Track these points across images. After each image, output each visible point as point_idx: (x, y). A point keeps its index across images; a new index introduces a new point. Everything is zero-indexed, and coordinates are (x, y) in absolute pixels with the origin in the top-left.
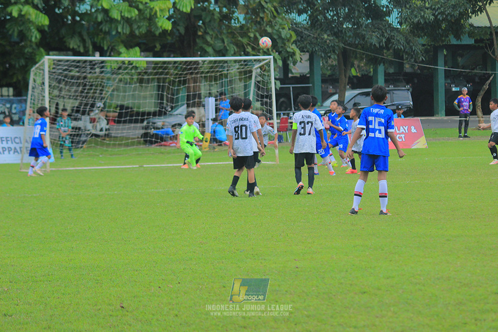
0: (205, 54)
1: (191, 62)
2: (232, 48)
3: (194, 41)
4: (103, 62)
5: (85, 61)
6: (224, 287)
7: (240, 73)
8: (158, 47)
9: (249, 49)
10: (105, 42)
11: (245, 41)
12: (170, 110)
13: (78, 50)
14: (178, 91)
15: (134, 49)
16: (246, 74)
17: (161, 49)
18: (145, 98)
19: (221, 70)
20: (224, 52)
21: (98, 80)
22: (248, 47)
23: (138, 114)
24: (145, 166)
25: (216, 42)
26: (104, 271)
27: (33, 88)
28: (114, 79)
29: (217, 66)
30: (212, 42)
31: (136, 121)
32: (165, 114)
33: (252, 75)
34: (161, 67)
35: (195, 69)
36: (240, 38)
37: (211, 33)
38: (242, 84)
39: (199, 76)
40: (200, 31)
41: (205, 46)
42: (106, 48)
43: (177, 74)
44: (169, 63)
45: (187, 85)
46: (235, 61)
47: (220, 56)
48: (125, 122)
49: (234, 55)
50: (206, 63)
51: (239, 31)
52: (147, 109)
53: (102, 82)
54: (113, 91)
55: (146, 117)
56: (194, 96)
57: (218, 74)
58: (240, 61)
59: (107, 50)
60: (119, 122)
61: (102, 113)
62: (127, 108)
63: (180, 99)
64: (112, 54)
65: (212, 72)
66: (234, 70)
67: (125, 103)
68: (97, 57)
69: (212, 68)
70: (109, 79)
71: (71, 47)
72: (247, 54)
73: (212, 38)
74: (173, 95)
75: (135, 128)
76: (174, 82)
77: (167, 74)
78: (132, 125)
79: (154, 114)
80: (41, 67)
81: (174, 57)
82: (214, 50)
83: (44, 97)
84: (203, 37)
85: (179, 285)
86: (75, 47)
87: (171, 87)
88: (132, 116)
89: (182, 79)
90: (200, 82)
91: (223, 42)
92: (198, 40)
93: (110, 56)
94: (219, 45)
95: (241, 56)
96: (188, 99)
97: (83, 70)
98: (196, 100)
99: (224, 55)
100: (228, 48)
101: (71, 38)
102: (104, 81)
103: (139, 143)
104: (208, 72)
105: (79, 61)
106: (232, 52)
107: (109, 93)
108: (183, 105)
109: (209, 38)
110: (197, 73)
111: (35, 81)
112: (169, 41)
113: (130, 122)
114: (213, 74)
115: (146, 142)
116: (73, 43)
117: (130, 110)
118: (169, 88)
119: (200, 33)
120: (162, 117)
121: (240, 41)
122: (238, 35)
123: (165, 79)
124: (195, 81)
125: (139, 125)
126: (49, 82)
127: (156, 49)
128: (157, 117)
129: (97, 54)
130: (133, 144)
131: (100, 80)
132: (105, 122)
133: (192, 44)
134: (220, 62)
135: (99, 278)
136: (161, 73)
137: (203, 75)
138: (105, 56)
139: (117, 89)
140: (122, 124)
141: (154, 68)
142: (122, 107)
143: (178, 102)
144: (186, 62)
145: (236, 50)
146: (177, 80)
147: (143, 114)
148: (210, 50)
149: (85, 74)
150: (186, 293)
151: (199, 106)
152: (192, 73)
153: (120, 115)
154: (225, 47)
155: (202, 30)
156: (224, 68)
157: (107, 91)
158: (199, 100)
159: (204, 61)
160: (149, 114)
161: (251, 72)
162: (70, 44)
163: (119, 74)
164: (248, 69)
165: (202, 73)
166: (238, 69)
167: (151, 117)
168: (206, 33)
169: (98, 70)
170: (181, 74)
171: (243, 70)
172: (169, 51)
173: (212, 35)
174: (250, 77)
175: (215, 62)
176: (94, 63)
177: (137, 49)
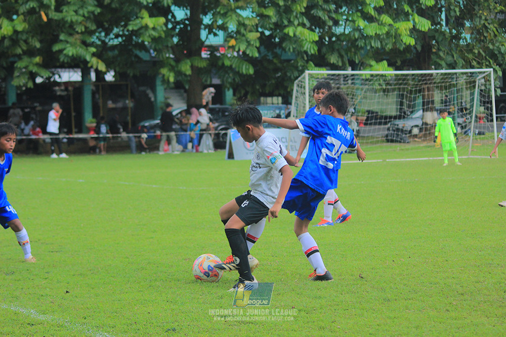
0: (438, 67)
1: (425, 74)
2: (461, 62)
3: (429, 58)
4: (353, 75)
5: (339, 75)
6: (447, 261)
7: (466, 83)
8: (399, 63)
9: (474, 63)
10: (356, 57)
11: (470, 56)
12: (409, 114)
13: (337, 64)
14: (415, 99)
15: (382, 62)
16: (471, 84)
17: (401, 64)
18: (388, 104)
19: (450, 81)
20: (454, 65)
21: (349, 90)
22: (474, 61)
23: (381, 117)
24: (387, 160)
25: (447, 57)
26: (349, 247)
27: (296, 97)
28: (362, 89)
29: (447, 78)
30: (444, 57)
31: (380, 124)
32: (404, 117)
33: (475, 85)
34: (400, 79)
35: (429, 80)
36: (466, 54)
37: (443, 49)
38: (468, 92)
39: (431, 86)
40: (434, 48)
41: (438, 60)
42: (357, 62)
43: (414, 84)
44: (407, 75)
45: (422, 94)
46: (463, 73)
47: (450, 69)
48: (371, 124)
49: (462, 68)
50: (439, 75)
51: (465, 48)
52: (388, 113)
53: (352, 91)
54: (361, 99)
55: (388, 120)
56: (428, 103)
57: (448, 84)
58: (466, 73)
59: (358, 64)
60: (366, 124)
61: (353, 117)
62: (373, 113)
63: (416, 104)
64: (362, 68)
65: (443, 82)
66: (462, 81)
67: (371, 109)
68: (349, 72)
69: (442, 79)
70: (357, 89)
71: (332, 62)
72: (472, 67)
73: (444, 54)
74: (411, 101)
75: (379, 129)
76: (411, 91)
77: (406, 84)
78: (377, 127)
79: (395, 118)
80: (303, 80)
81: (412, 70)
82: (447, 64)
83: (305, 104)
84: (436, 53)
85: (409, 259)
86: (335, 62)
87: (409, 95)
88: (376, 119)
89: (418, 88)
90: (433, 91)
91: (453, 57)
92: (432, 56)
93: (360, 70)
94: (449, 59)
95: (467, 68)
96: (423, 105)
97: (337, 82)
98: (430, 106)
99: (454, 68)
100: (457, 62)
101: (331, 55)
102: (354, 91)
103: (383, 141)
104: (439, 83)
105: (333, 75)
106: (461, 65)
107: (358, 100)
108: (419, 110)
109: (441, 54)
110: (430, 83)
111: (297, 91)
112: (408, 58)
113: (375, 124)
114: (443, 84)
115: (388, 141)
116: (333, 59)
117: (375, 114)
118: (407, 96)
119: (434, 50)
120: (402, 120)
121: (466, 56)
122: (465, 51)
123: (404, 89)
124: (429, 90)
125: (382, 126)
126: (309, 92)
127: (397, 64)
128: (397, 120)
129: (350, 68)
130: (377, 142)
131: (351, 90)
132: (356, 124)
133: (427, 59)
134: (449, 74)
135: (344, 253)
136: (401, 84)
137: (435, 85)
138: (357, 70)
139: (365, 98)
140: (368, 126)
141: (395, 80)
142: (369, 112)
143: (415, 107)
144: (422, 74)
145: (464, 63)
146: (414, 89)
147: (386, 117)
148: (443, 63)
149: (338, 85)
150: (415, 266)
151: (433, 111)
152: (426, 84)
153: (367, 120)
154: (455, 61)
155: (435, 48)
156: (453, 78)
157: (357, 99)
158: (432, 106)
159: (437, 74)
160: (391, 117)
161: (475, 82)
162: (330, 59)
163: (366, 85)
164: (473, 80)
165: (435, 83)
166: (465, 79)
167: (393, 120)
168: (439, 49)
169: (350, 82)
170: (417, 85)
171: (468, 81)
172: (408, 66)
173: (444, 51)
174: (474, 87)
175: (446, 74)
176: (345, 76)
177: (385, 63)
